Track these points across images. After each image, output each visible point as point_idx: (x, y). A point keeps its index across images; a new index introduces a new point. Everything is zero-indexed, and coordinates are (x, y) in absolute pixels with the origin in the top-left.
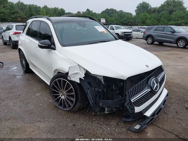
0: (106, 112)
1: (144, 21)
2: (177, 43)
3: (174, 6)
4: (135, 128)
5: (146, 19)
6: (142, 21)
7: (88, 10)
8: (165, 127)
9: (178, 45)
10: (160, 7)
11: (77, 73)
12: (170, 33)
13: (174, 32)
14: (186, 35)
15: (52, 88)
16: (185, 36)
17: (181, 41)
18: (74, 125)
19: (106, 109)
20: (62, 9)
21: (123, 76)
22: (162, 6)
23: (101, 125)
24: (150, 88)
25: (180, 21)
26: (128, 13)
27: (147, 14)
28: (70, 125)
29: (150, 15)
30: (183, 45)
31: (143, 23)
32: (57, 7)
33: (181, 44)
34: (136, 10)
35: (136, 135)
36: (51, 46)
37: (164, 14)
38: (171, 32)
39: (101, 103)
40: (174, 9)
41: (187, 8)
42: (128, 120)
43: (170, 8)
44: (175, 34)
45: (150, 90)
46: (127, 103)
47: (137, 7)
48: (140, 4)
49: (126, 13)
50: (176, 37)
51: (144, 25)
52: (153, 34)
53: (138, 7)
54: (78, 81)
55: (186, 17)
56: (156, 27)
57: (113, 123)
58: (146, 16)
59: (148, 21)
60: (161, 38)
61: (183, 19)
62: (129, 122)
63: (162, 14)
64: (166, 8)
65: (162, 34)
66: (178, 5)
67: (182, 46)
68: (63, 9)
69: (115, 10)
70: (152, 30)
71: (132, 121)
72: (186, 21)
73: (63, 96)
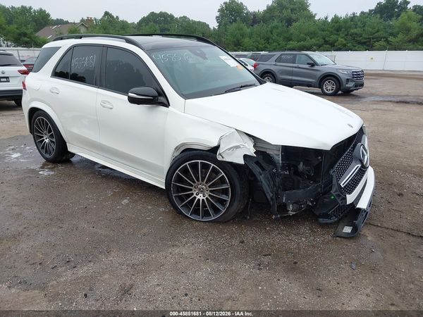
0: (291, 213)
1: (238, 41)
2: (320, 86)
3: (291, 10)
4: (344, 231)
5: (243, 36)
6: (235, 39)
7: (107, 13)
8: (385, 225)
9: (322, 90)
10: (265, 12)
11: (237, 147)
12: (307, 66)
13: (313, 64)
14: (337, 69)
15: (175, 181)
16: (336, 72)
17: (329, 82)
18: (242, 242)
19: (291, 207)
20: (41, 9)
21: (325, 144)
22: (270, 10)
23: (287, 236)
24: (358, 162)
25: (310, 42)
26: (199, 22)
27: (242, 25)
28: (235, 242)
29: (248, 27)
30: (332, 90)
31: (236, 45)
32: (28, 6)
33: (329, 88)
34: (217, 17)
35: (352, 241)
36: (157, 99)
37: (276, 27)
38: (308, 64)
39: (284, 198)
40: (294, 16)
41: (316, 14)
42: (329, 221)
43: (286, 13)
44: (316, 67)
45: (360, 166)
46: (335, 190)
47: (219, 11)
48: (224, 3)
49: (194, 22)
50: (319, 74)
51: (239, 48)
52: (273, 68)
53: (221, 11)
54: (241, 161)
55: (320, 32)
56: (278, 54)
57: (305, 229)
58: (242, 29)
59: (246, 40)
60: (290, 77)
61: (313, 37)
62: (331, 224)
63: (274, 27)
64: (277, 14)
65: (291, 69)
66: (299, 8)
67: (331, 92)
68: (45, 11)
69: (171, 17)
70: (272, 61)
71: (335, 222)
72: (318, 40)
73: (202, 195)
